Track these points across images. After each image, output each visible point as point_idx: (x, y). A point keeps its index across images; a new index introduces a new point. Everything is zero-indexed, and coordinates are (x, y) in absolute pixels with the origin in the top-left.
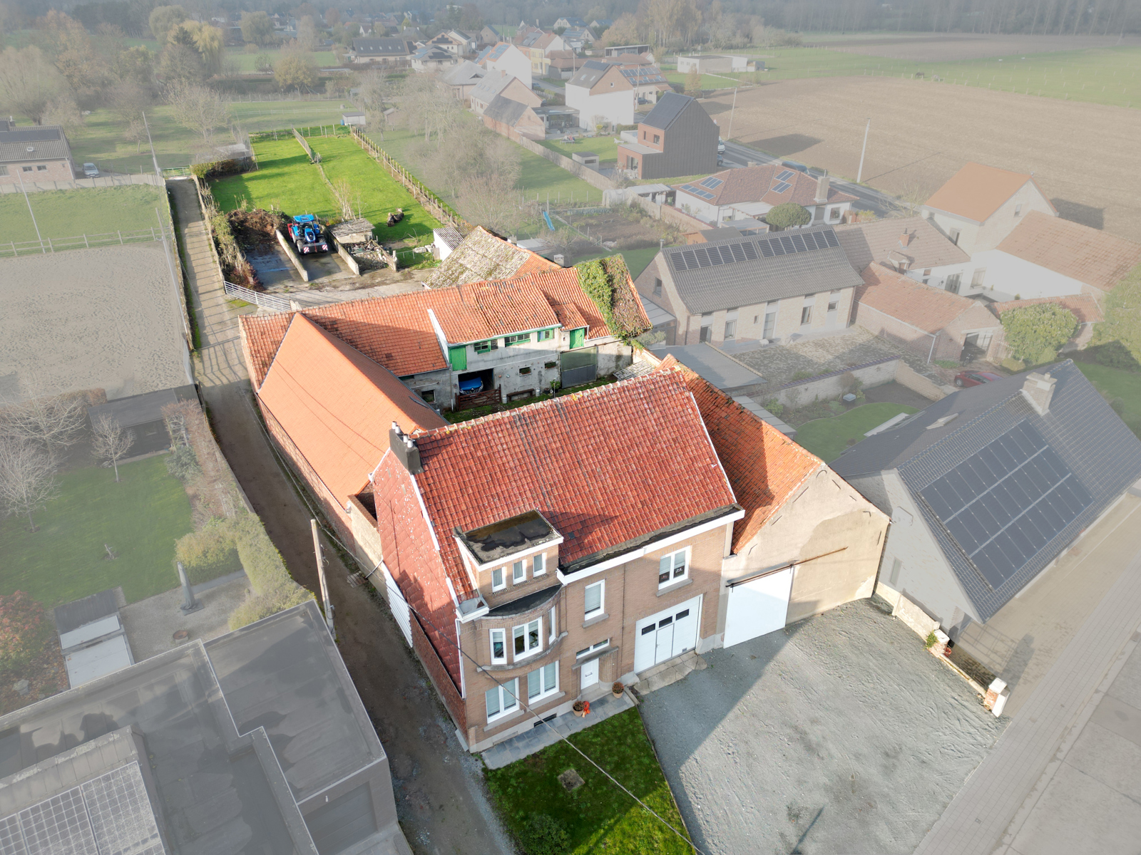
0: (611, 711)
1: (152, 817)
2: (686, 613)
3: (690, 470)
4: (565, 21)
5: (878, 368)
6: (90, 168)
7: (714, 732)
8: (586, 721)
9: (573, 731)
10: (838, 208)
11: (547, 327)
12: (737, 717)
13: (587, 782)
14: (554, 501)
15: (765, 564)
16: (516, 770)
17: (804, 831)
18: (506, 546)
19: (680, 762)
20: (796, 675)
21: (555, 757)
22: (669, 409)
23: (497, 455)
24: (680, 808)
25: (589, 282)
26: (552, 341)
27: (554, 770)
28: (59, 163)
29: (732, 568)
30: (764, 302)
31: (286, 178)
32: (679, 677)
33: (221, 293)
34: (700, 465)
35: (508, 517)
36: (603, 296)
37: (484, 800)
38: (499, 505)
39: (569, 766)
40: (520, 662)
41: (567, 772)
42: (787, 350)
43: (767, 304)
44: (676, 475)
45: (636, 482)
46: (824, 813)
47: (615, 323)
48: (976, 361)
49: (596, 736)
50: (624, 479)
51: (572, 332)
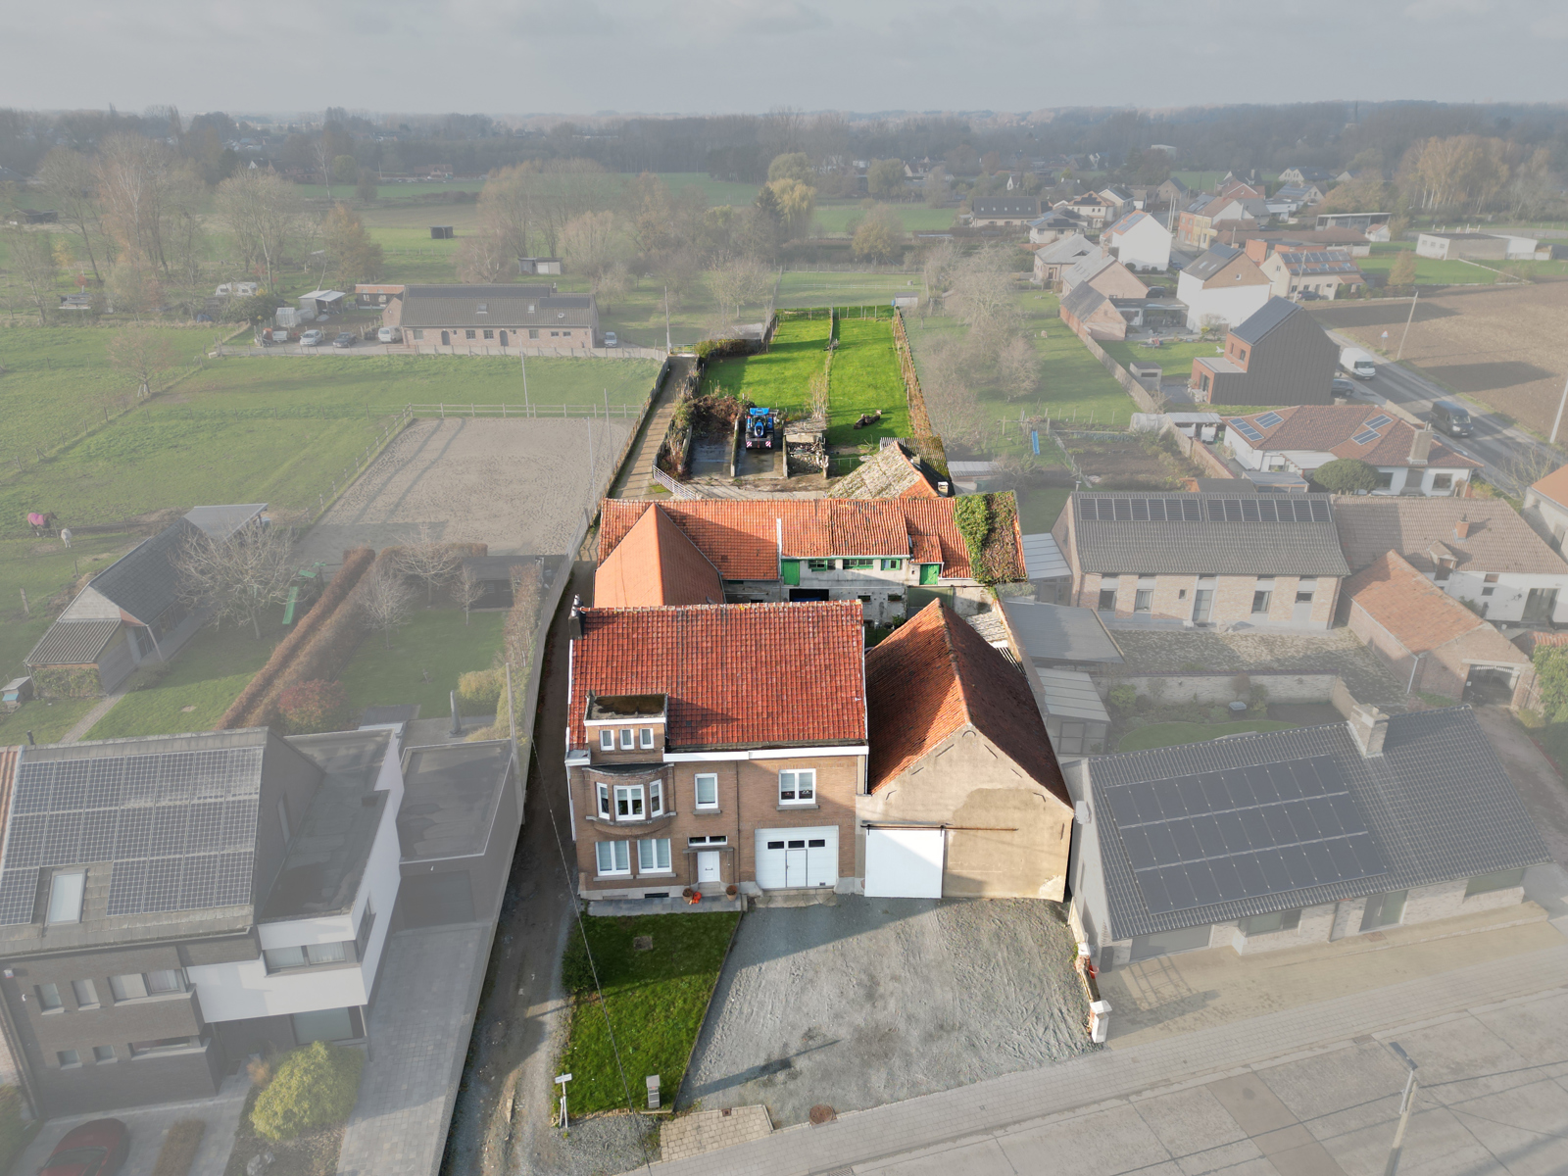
0: (717, 908)
1: (259, 782)
2: (820, 843)
3: (831, 697)
4: (1297, 171)
5: (1299, 680)
6: (611, 338)
7: (795, 955)
8: (690, 907)
9: (673, 912)
10: (1451, 475)
11: (893, 556)
12: (826, 951)
13: (654, 949)
14: (685, 691)
15: (909, 816)
16: (607, 922)
17: (808, 1048)
18: (617, 713)
19: (745, 965)
20: (914, 939)
21: (644, 924)
22: (833, 637)
23: (650, 641)
24: (718, 995)
25: (964, 516)
26: (898, 572)
27: (635, 933)
28: (583, 330)
29: (868, 807)
30: (1194, 574)
31: (788, 365)
32: (802, 904)
33: (649, 476)
34: (844, 695)
35: (639, 693)
36: (976, 533)
37: (566, 931)
38: (634, 681)
39: (650, 933)
40: (621, 822)
41: (645, 937)
42: (1217, 639)
43: (1198, 577)
44: (815, 698)
45: (770, 694)
46: (838, 1044)
47: (981, 566)
48: (1492, 706)
49: (688, 921)
50: (760, 689)
51: (924, 568)
